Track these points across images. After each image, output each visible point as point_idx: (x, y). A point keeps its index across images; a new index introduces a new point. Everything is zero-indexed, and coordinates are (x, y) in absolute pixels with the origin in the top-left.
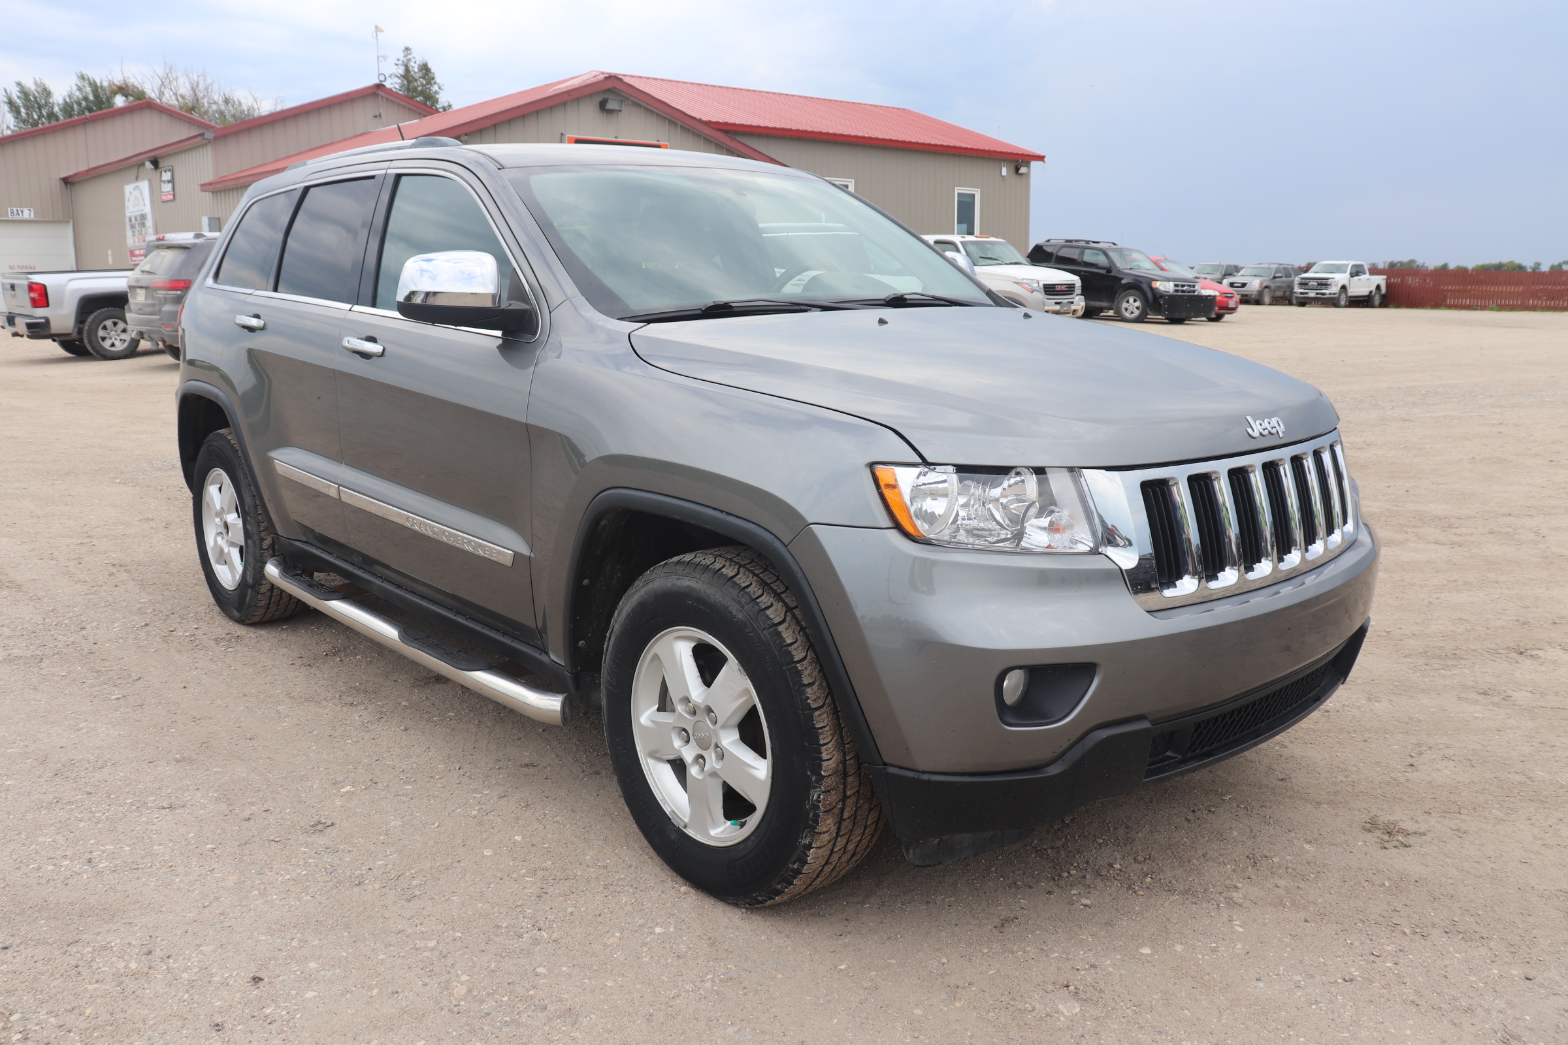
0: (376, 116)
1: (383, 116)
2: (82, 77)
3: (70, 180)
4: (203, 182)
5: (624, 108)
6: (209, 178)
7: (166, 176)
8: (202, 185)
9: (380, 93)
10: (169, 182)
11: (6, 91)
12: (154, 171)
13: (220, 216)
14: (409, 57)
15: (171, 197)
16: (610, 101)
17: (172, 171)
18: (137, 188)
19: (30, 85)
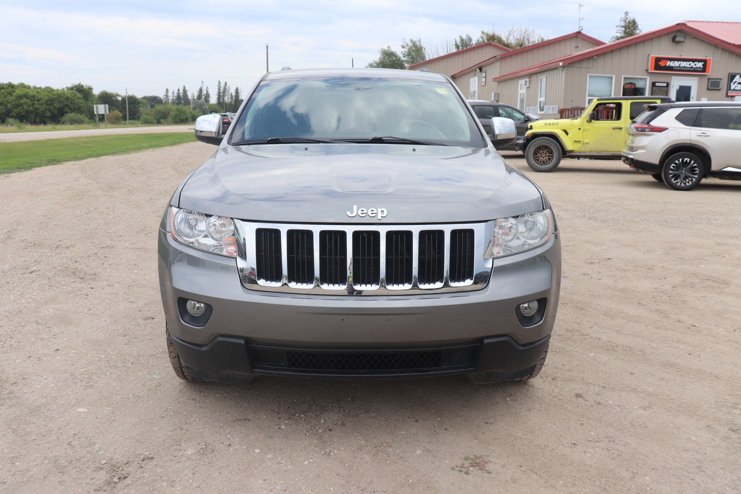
0: (576, 47)
1: (579, 47)
2: (483, 33)
3: (454, 76)
4: (494, 78)
5: (686, 40)
6: (497, 75)
7: (484, 75)
8: (493, 79)
9: (579, 35)
10: (484, 77)
11: (455, 40)
12: (480, 72)
13: (499, 93)
14: (627, 16)
15: (484, 84)
16: (678, 37)
17: (486, 72)
18: (474, 80)
19: (464, 37)
